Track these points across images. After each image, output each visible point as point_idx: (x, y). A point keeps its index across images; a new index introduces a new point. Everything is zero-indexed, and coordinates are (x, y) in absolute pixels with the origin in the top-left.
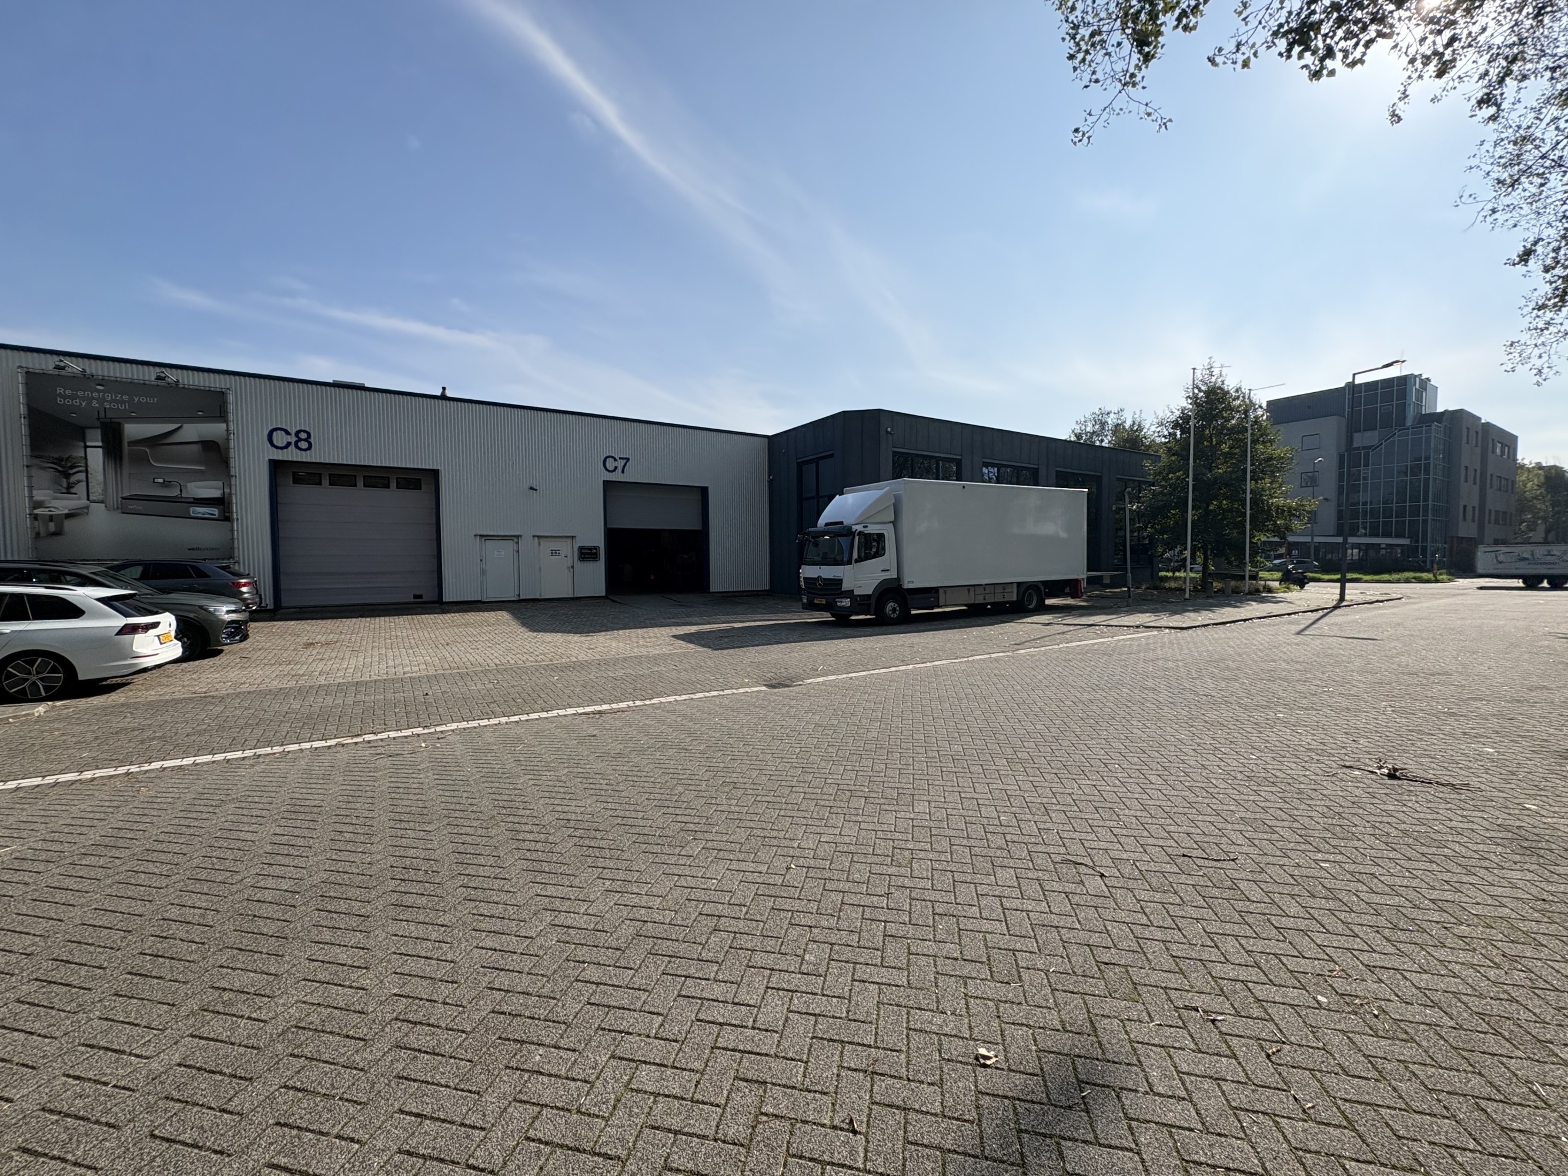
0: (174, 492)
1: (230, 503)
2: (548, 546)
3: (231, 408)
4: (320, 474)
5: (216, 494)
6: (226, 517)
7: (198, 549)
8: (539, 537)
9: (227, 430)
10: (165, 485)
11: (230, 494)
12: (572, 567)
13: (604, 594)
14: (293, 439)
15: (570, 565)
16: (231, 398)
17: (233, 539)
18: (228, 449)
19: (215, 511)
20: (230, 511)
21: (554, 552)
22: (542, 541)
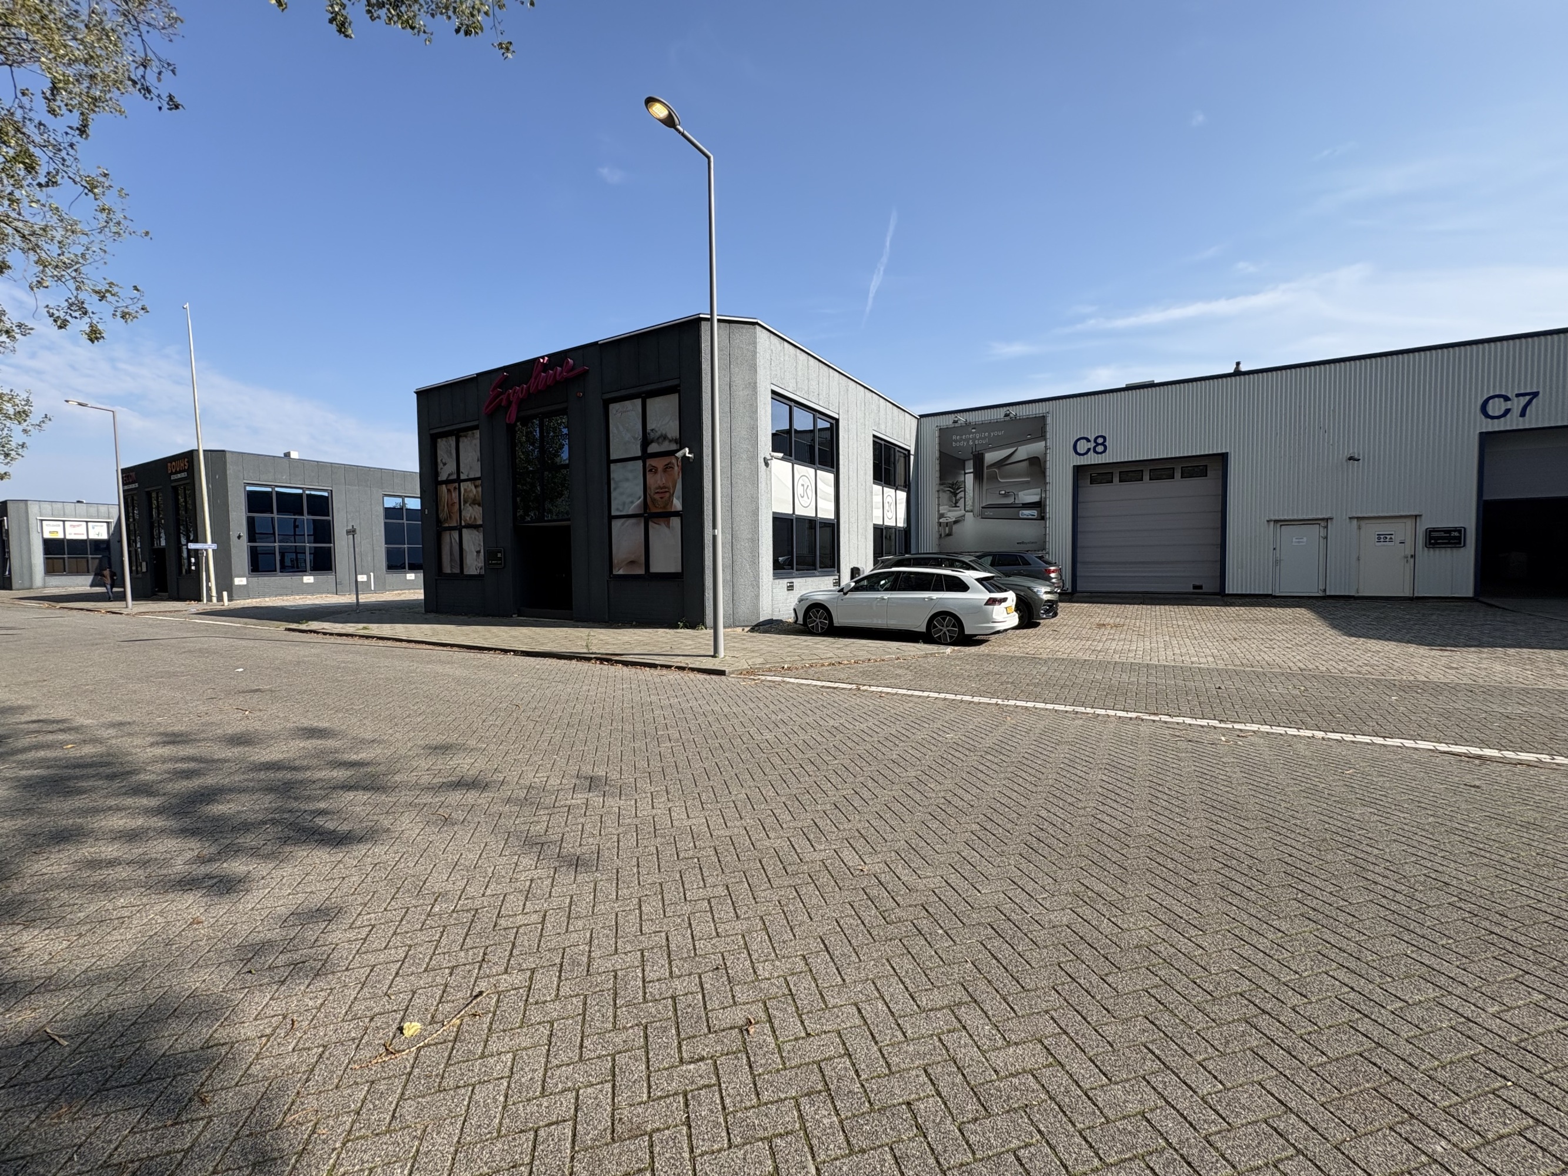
0: (1010, 500)
1: (1045, 505)
2: (1372, 530)
3: (1049, 428)
4: (1112, 473)
5: (1035, 499)
6: (1042, 518)
7: (1023, 543)
8: (1358, 518)
9: (1046, 447)
10: (1006, 495)
11: (1045, 498)
12: (1413, 556)
13: (1471, 594)
14: (1092, 445)
15: (1409, 552)
16: (1049, 420)
17: (1045, 535)
18: (1045, 462)
19: (1035, 512)
20: (1045, 512)
21: (1382, 538)
22: (1363, 523)
